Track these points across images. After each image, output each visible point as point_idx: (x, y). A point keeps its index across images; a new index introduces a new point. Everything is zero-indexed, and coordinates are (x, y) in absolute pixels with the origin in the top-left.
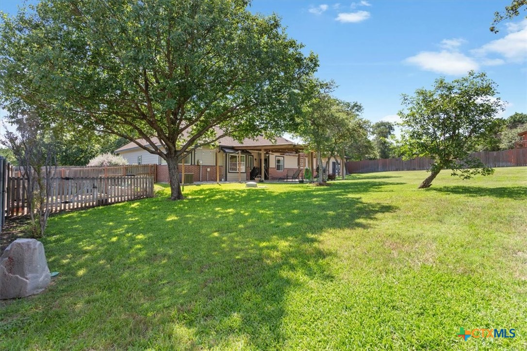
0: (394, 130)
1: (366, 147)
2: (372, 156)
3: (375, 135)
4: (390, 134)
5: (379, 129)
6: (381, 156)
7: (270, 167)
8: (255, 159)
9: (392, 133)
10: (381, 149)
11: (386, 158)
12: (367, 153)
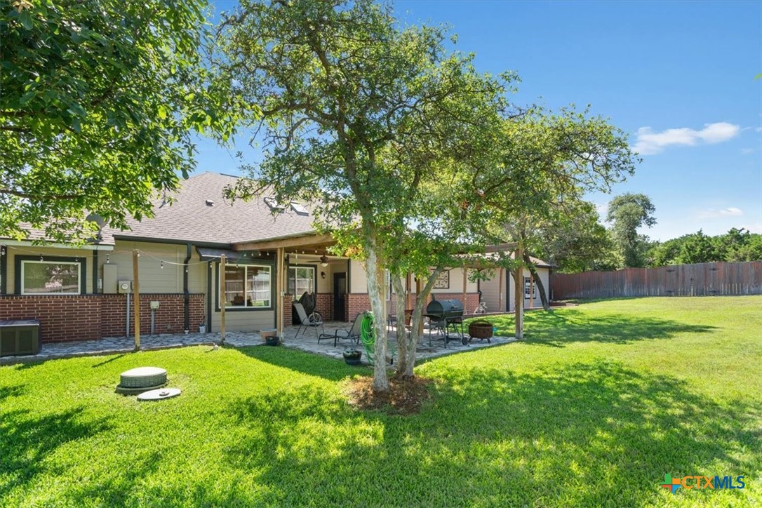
0: (654, 209)
1: (595, 242)
2: (606, 261)
3: (614, 220)
4: (645, 216)
5: (622, 209)
6: (628, 263)
7: (352, 291)
8: (323, 274)
9: (650, 216)
10: (627, 246)
11: (636, 266)
12: (596, 256)
